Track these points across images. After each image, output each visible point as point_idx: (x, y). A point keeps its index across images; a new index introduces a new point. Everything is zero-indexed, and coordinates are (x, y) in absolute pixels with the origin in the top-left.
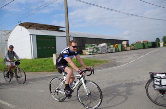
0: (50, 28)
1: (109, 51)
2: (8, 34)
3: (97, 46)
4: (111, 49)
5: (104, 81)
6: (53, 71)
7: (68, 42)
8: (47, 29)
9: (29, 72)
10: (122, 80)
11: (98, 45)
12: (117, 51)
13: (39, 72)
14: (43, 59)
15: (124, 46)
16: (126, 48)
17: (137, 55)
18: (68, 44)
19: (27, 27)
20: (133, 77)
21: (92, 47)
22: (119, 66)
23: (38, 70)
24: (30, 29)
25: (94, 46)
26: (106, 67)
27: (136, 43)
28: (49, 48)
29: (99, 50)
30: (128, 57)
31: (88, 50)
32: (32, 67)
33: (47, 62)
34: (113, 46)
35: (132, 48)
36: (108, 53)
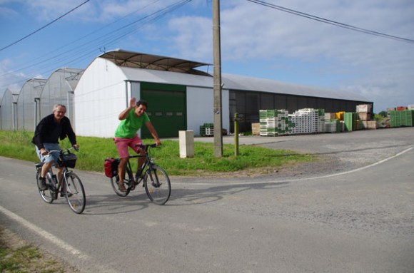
0: (174, 66)
1: (320, 129)
2: (76, 78)
3: (289, 115)
4: (326, 123)
5: (305, 209)
6: (178, 174)
7: (217, 103)
8: (166, 67)
10: (354, 212)
11: (291, 113)
12: (341, 129)
15: (361, 116)
16: (365, 123)
17: (394, 143)
18: (217, 110)
19: (119, 61)
20: (384, 206)
21: (276, 116)
22: (346, 173)
24: (128, 66)
25: (282, 115)
26: (313, 173)
27: (392, 109)
28: (168, 114)
29: (293, 125)
30: (370, 149)
31: (265, 123)
33: (165, 150)
34: (331, 118)
35: (383, 124)
36: (317, 133)
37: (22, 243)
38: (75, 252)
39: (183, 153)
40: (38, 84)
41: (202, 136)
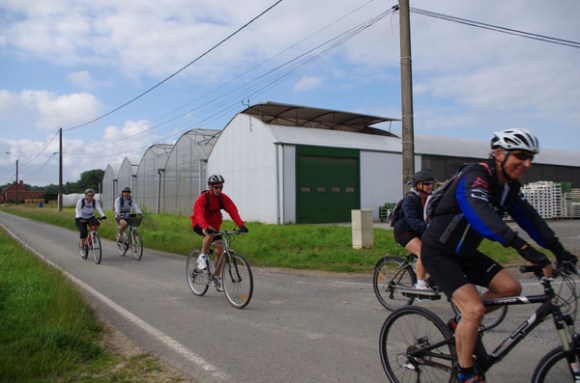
0: (342, 124)
1: (564, 213)
2: (211, 142)
4: (574, 204)
6: (349, 271)
7: (408, 170)
9: (270, 265)
13: (302, 268)
14: (316, 228)
18: (408, 179)
19: (268, 118)
23: (298, 261)
24: (278, 124)
28: (335, 189)
32: (278, 249)
33: (331, 238)
36: (560, 219)
37: (137, 351)
38: (207, 367)
39: (357, 242)
40: (164, 152)
41: (382, 221)
